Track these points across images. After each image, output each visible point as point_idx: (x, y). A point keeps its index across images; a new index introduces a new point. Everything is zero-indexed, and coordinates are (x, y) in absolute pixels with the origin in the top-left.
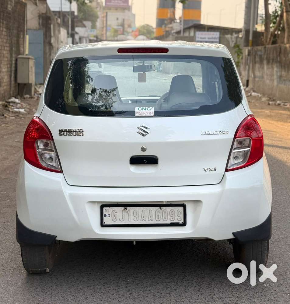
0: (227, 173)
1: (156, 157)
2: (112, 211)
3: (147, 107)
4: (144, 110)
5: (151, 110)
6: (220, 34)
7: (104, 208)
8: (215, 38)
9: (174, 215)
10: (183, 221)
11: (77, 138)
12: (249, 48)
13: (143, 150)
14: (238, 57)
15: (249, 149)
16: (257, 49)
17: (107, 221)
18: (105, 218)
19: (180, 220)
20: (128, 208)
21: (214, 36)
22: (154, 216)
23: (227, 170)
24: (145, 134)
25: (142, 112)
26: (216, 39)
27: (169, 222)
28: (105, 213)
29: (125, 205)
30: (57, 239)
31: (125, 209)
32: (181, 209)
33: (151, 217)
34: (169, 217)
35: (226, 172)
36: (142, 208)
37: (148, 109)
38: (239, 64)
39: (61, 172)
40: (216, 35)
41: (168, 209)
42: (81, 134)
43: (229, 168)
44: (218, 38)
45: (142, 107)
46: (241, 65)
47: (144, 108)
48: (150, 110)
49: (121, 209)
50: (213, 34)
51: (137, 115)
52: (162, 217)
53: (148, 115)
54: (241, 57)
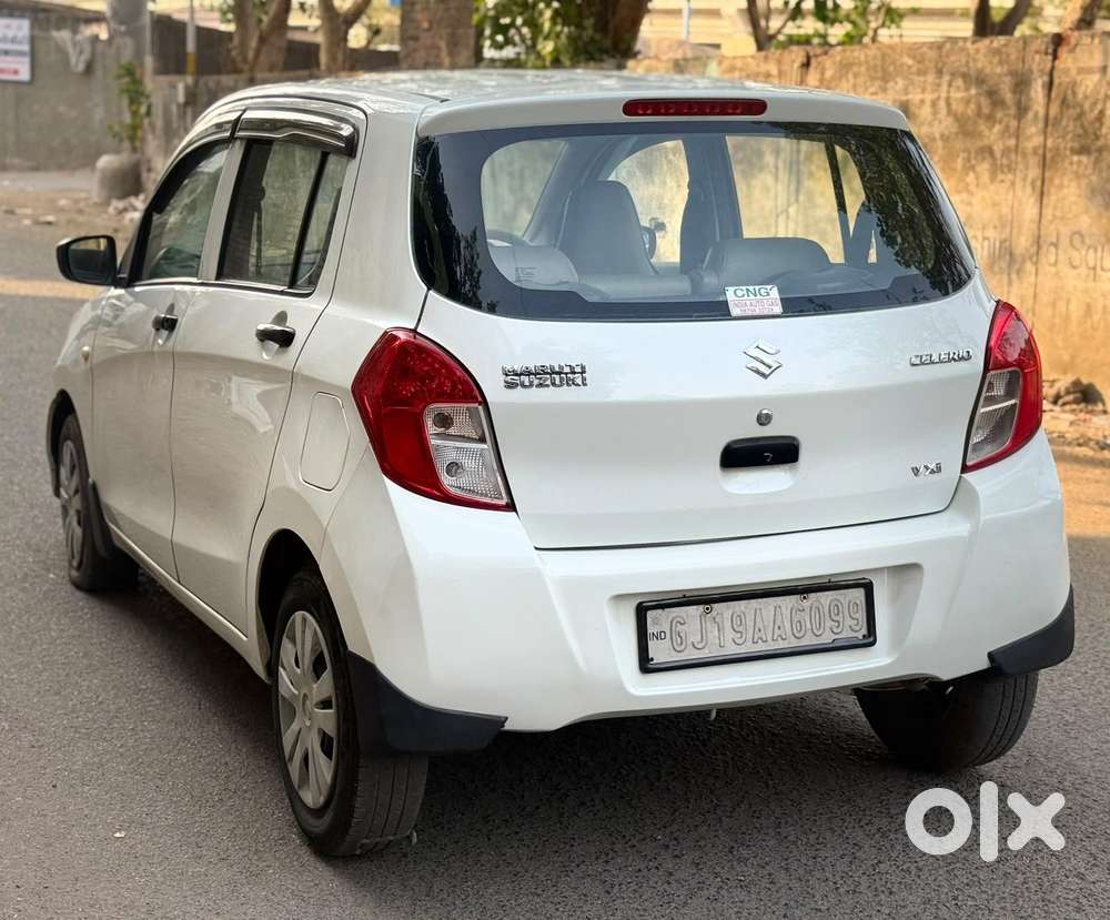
0: (969, 477)
1: (794, 438)
2: (670, 619)
3: (757, 288)
4: (752, 297)
5: (772, 296)
6: (32, 27)
7: (650, 615)
8: (13, 40)
9: (841, 615)
10: (864, 631)
11: (566, 395)
12: (189, 79)
13: (763, 420)
14: (134, 108)
15: (1013, 402)
16: (218, 83)
17: (659, 652)
18: (652, 645)
19: (858, 628)
20: (715, 606)
21: (10, 34)
22: (788, 625)
23: (965, 469)
24: (767, 371)
25: (748, 303)
26: (20, 42)
27: (827, 639)
28: (651, 629)
29: (706, 599)
30: (508, 726)
31: (707, 609)
32: (859, 594)
33: (779, 628)
34: (829, 624)
35: (964, 475)
36: (754, 602)
37: (762, 291)
38: (139, 133)
39: (511, 507)
40: (20, 28)
41: (826, 598)
42: (579, 381)
43: (969, 463)
44: (27, 40)
45: (744, 288)
46: (150, 137)
47: (751, 288)
48: (768, 295)
49: (694, 611)
50: (8, 27)
51: (735, 312)
52: (808, 625)
53: (766, 313)
54: (143, 109)
